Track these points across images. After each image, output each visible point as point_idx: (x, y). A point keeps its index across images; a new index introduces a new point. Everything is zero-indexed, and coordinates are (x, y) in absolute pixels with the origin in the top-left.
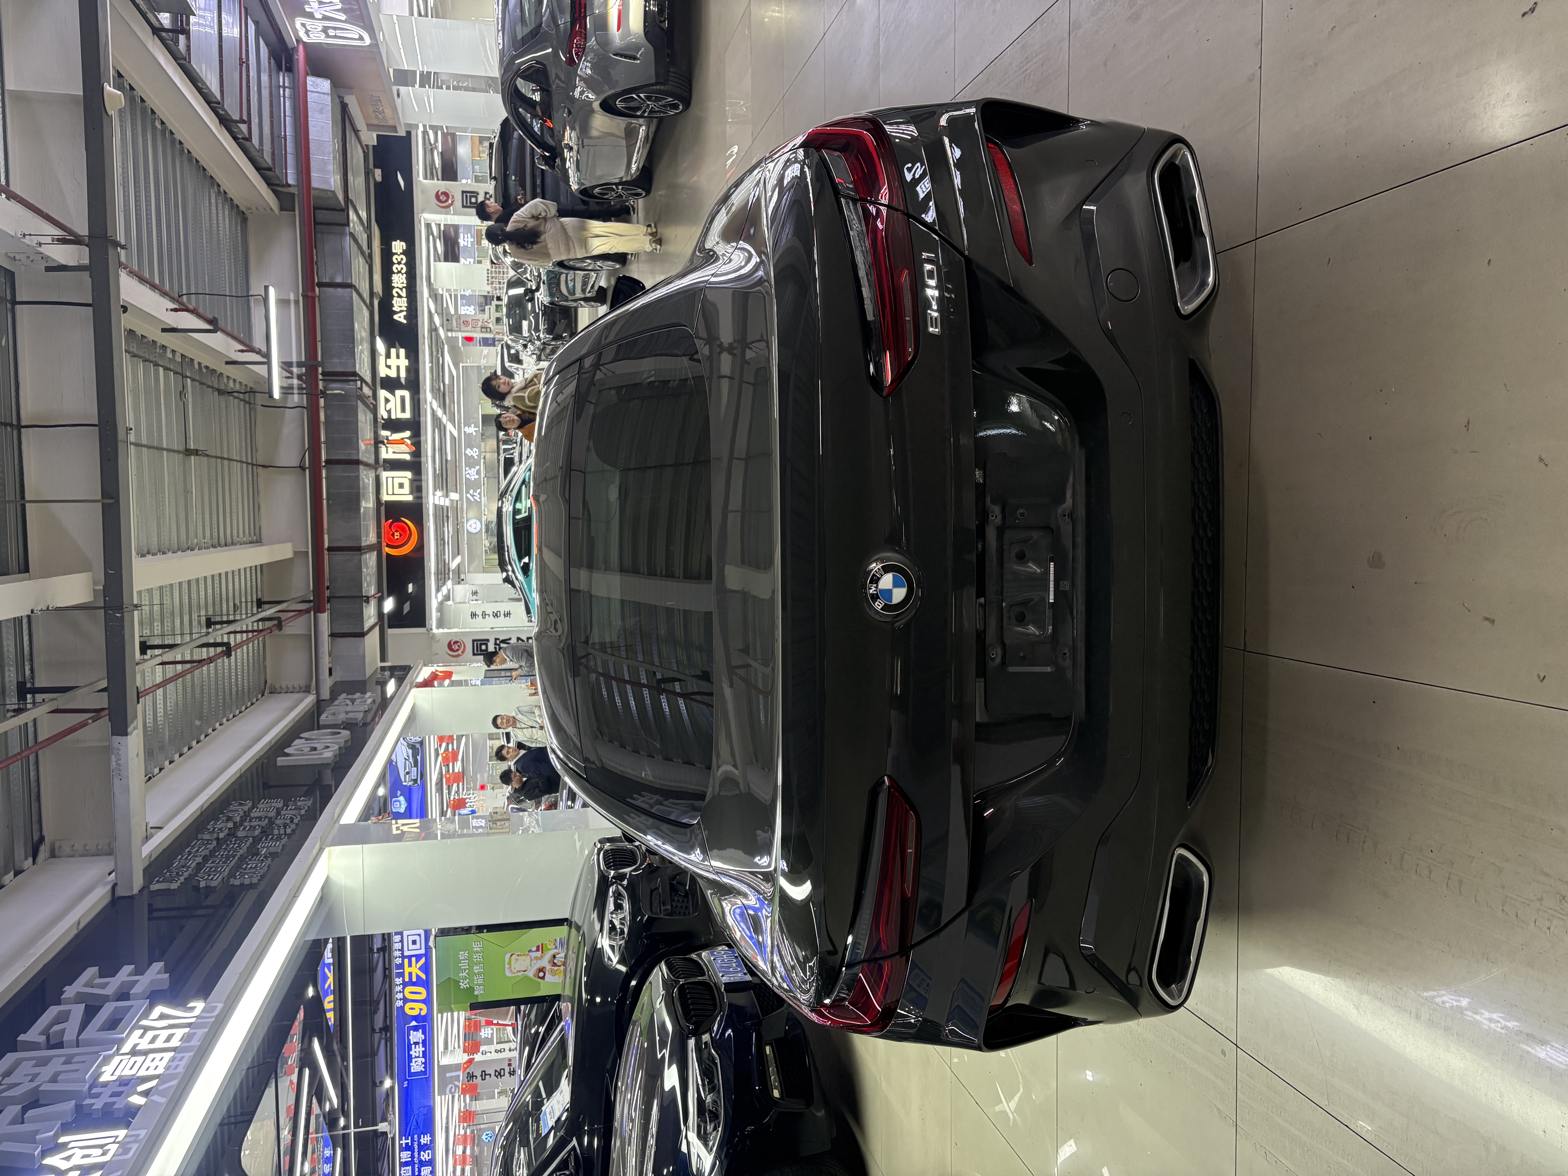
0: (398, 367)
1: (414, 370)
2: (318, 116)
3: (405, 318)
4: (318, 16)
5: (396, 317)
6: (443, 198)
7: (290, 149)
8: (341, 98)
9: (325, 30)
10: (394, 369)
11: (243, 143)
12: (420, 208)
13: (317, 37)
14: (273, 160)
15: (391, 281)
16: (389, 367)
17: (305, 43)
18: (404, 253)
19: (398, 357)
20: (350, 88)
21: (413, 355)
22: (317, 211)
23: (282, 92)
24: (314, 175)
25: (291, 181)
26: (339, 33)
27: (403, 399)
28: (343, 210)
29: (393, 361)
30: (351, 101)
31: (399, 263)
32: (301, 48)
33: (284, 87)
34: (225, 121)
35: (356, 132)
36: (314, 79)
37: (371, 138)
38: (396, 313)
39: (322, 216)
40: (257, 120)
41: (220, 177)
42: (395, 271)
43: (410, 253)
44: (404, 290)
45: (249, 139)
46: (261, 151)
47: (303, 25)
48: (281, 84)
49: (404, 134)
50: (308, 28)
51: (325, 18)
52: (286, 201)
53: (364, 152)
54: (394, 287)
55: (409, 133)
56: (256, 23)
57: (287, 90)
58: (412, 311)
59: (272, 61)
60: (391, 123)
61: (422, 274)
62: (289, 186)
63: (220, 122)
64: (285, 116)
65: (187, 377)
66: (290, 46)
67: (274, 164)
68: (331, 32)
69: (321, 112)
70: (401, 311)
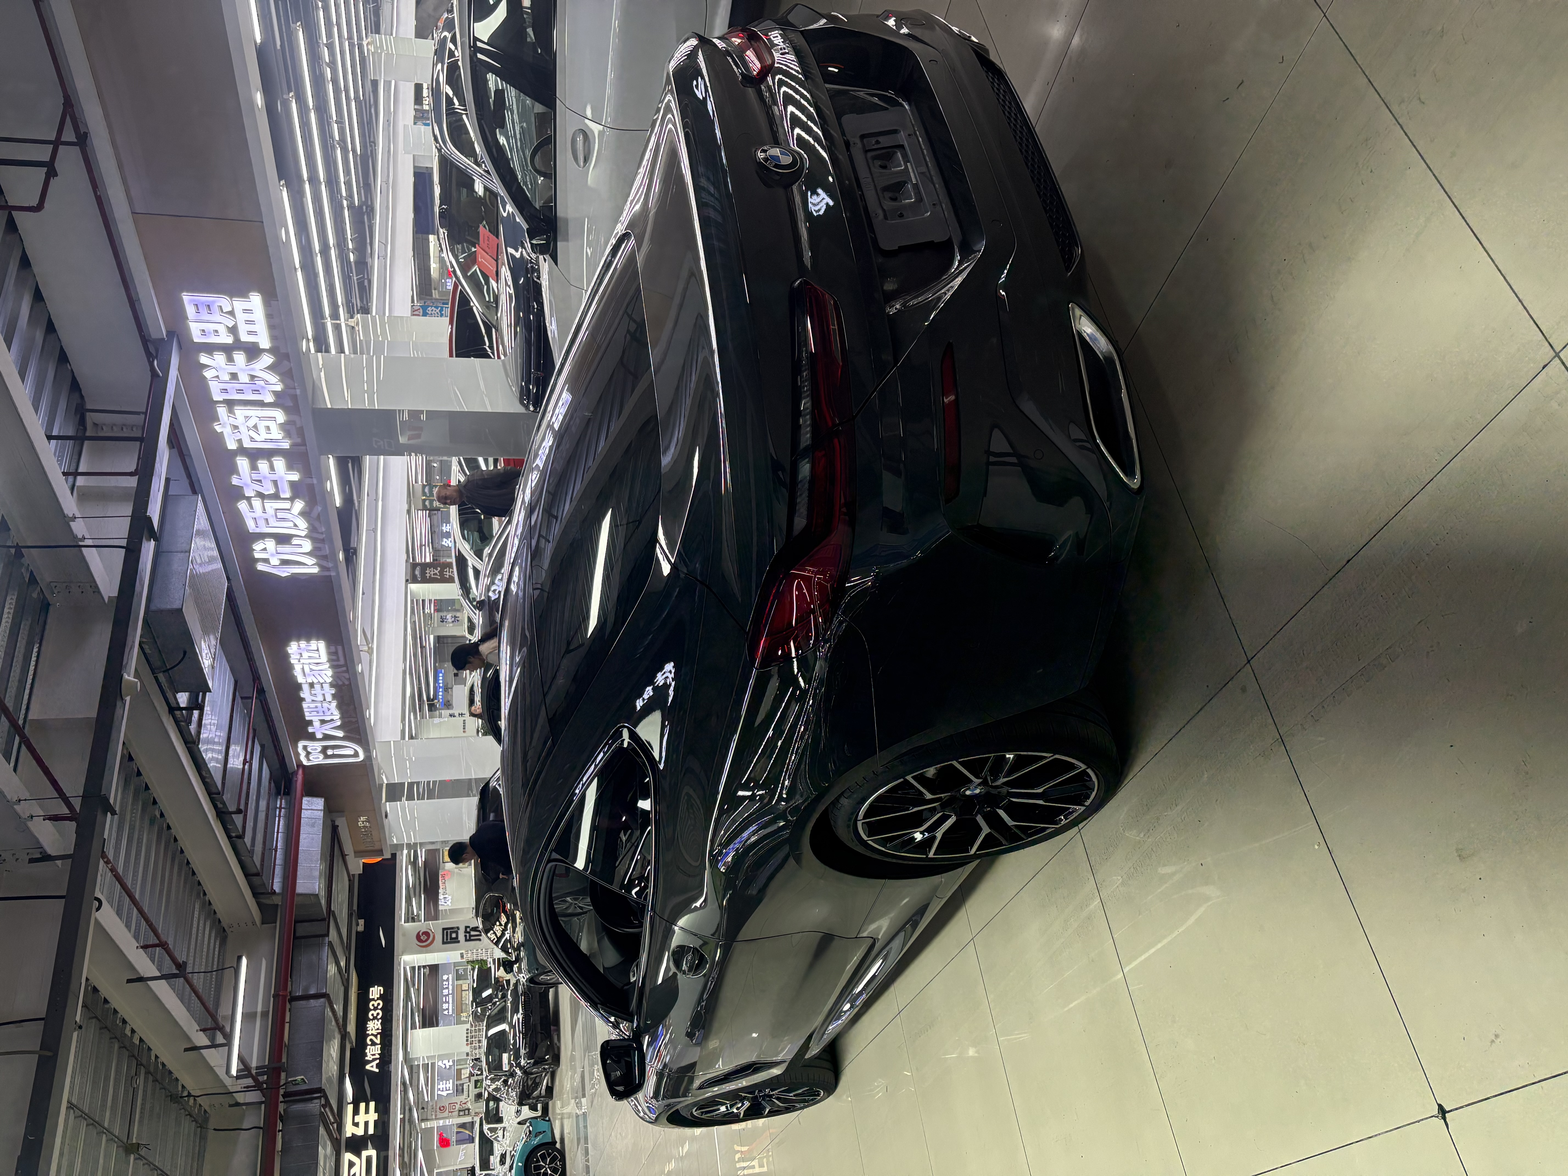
0: (366, 1123)
1: (383, 1125)
2: (310, 830)
3: (378, 1066)
4: (319, 736)
5: (368, 1067)
6: (423, 938)
7: (279, 861)
8: (333, 822)
9: (324, 749)
10: (362, 1126)
11: (235, 839)
12: (400, 951)
13: (317, 759)
14: (262, 865)
15: (366, 1029)
16: (356, 1125)
17: (304, 767)
18: (381, 997)
19: (367, 1112)
20: (341, 812)
21: (383, 1110)
22: (298, 925)
23: (277, 813)
24: (299, 881)
25: (277, 887)
26: (337, 752)
27: (369, 1160)
28: (324, 920)
29: (361, 1118)
30: (341, 822)
31: (375, 1009)
32: (300, 771)
33: (280, 808)
34: (222, 815)
35: (343, 856)
36: (309, 799)
37: (356, 865)
38: (369, 1062)
39: (304, 929)
40: (252, 824)
41: (208, 886)
42: (371, 1017)
43: (387, 998)
44: (379, 1036)
45: (241, 837)
46: (251, 852)
47: (305, 748)
48: (278, 806)
49: (389, 857)
50: (309, 749)
51: (327, 737)
52: (268, 913)
53: (350, 880)
54: (368, 1035)
55: (394, 856)
56: (262, 747)
57: (283, 810)
58: (385, 1059)
59: (273, 784)
60: (377, 847)
61: (399, 1016)
62: (274, 893)
63: (217, 815)
64: (278, 832)
65: (142, 1065)
66: (290, 771)
67: (262, 868)
68: (330, 752)
69: (313, 826)
70: (374, 1060)
